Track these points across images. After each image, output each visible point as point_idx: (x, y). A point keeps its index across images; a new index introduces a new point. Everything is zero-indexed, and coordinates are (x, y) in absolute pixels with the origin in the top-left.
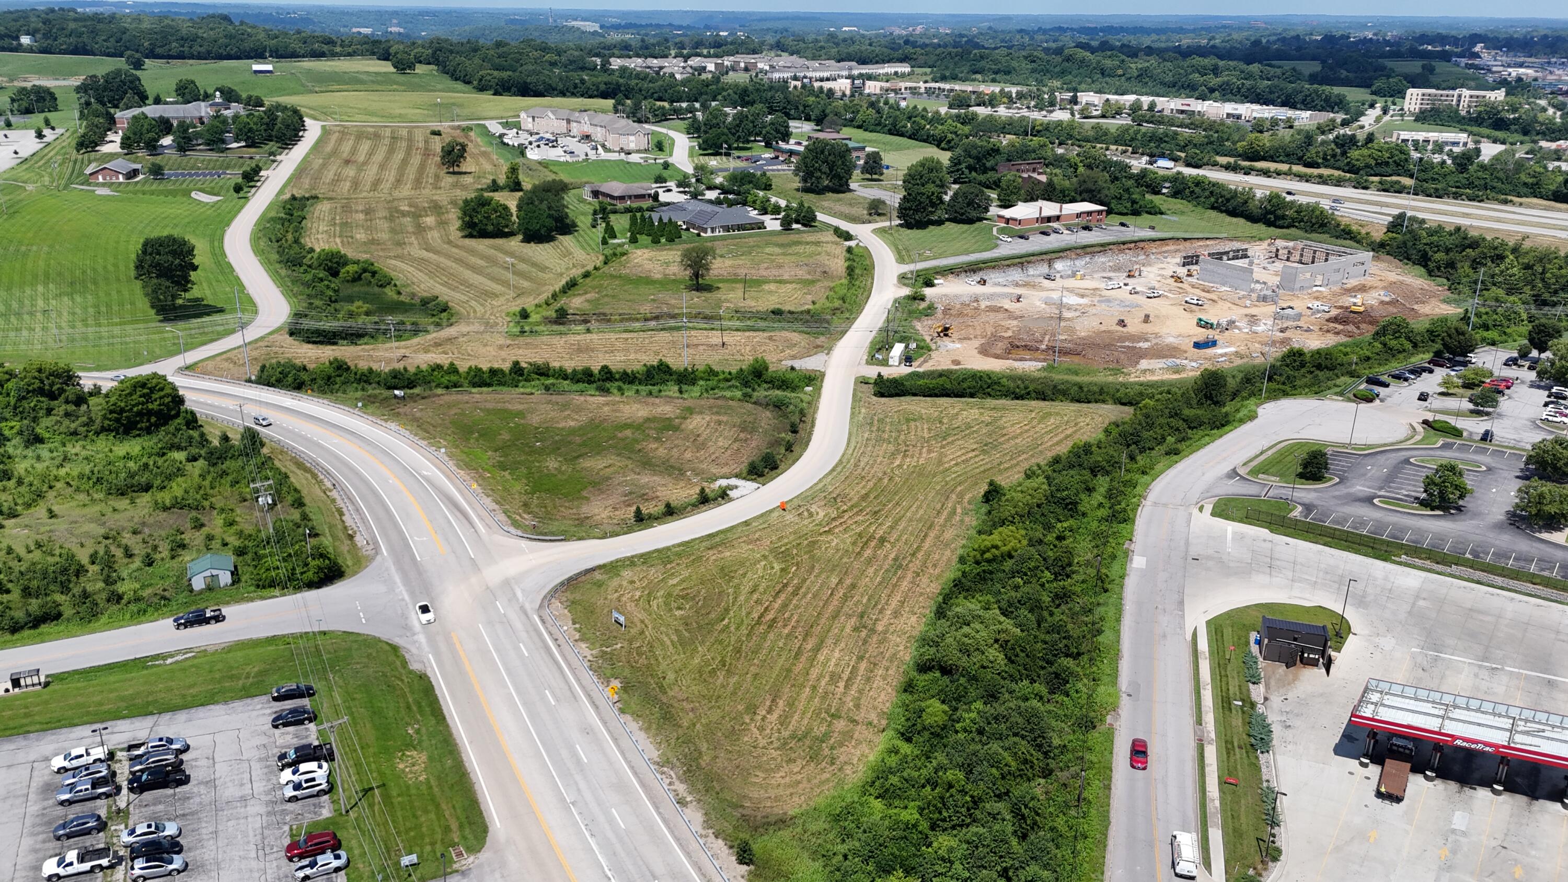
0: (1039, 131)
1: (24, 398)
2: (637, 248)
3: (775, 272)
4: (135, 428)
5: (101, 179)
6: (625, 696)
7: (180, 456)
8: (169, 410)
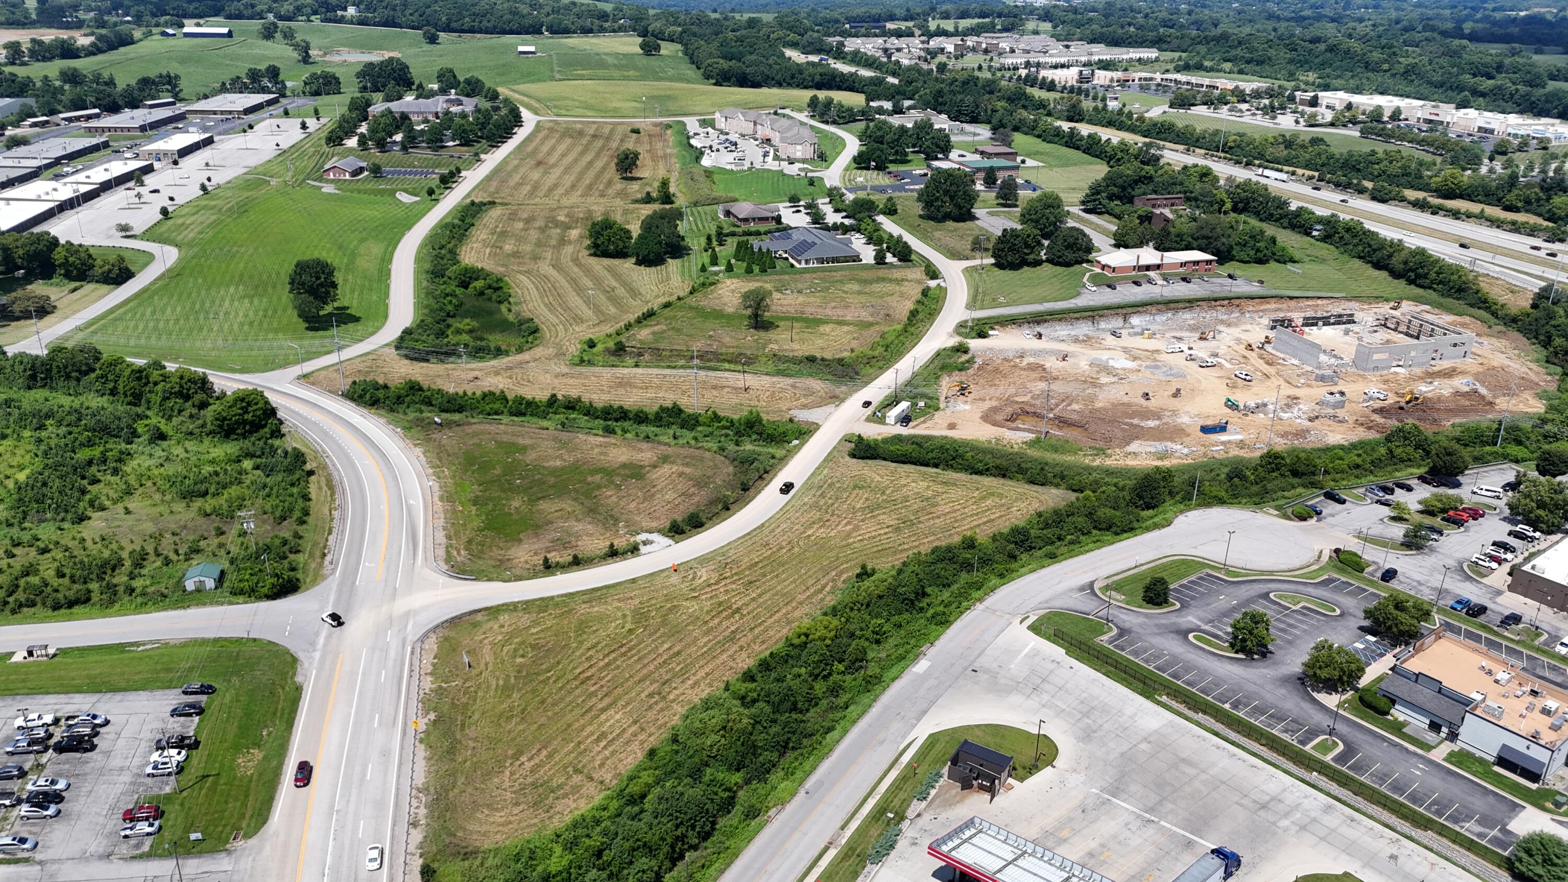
0: (1231, 148)
1: (168, 398)
2: (729, 277)
3: (840, 312)
4: (234, 433)
5: (332, 176)
6: (431, 728)
7: (247, 464)
8: (261, 420)
